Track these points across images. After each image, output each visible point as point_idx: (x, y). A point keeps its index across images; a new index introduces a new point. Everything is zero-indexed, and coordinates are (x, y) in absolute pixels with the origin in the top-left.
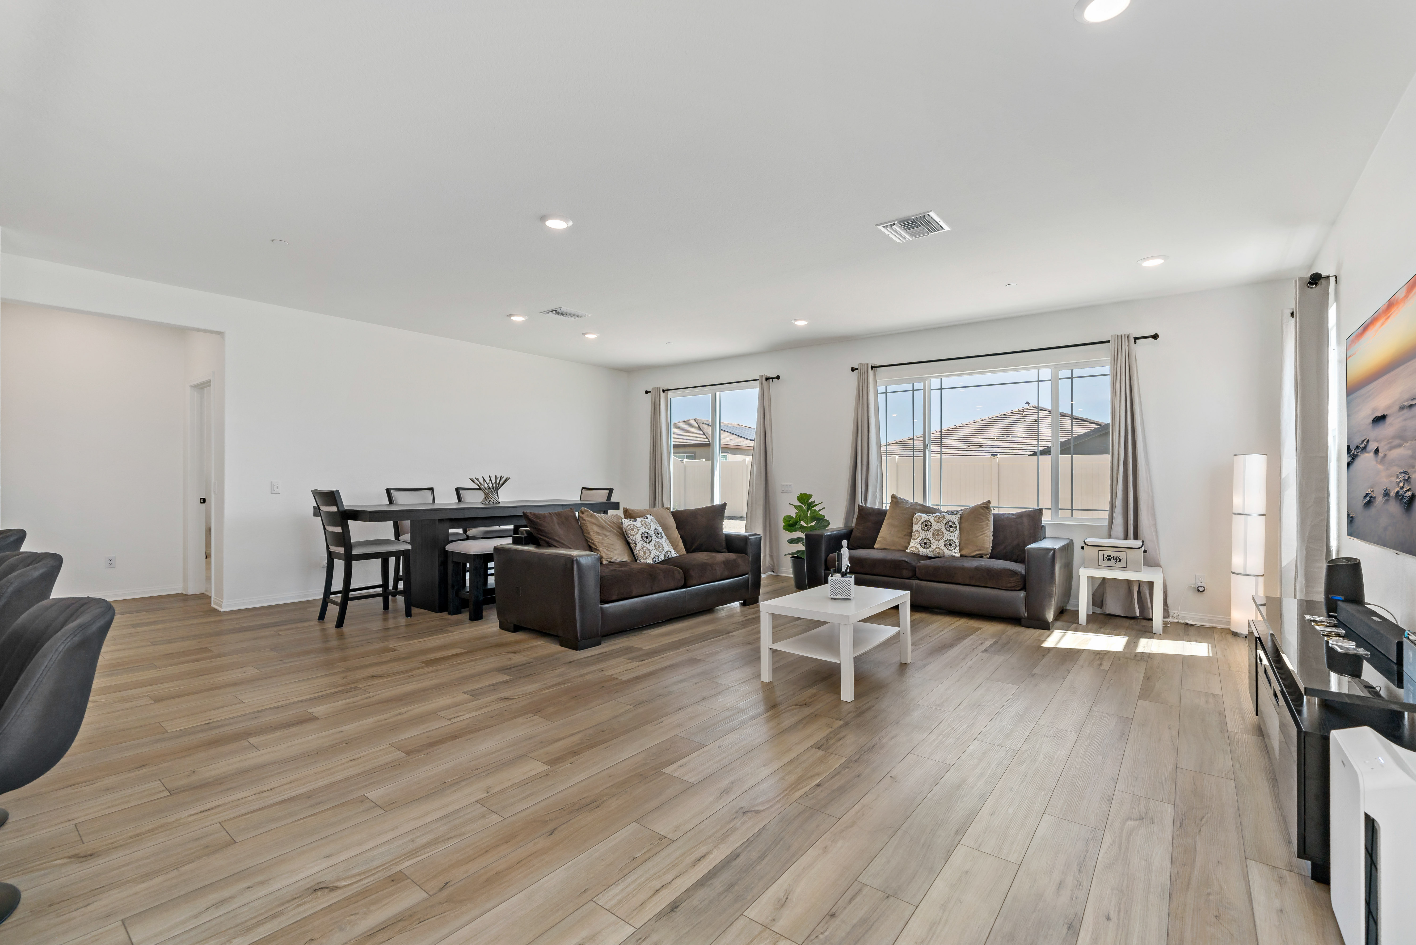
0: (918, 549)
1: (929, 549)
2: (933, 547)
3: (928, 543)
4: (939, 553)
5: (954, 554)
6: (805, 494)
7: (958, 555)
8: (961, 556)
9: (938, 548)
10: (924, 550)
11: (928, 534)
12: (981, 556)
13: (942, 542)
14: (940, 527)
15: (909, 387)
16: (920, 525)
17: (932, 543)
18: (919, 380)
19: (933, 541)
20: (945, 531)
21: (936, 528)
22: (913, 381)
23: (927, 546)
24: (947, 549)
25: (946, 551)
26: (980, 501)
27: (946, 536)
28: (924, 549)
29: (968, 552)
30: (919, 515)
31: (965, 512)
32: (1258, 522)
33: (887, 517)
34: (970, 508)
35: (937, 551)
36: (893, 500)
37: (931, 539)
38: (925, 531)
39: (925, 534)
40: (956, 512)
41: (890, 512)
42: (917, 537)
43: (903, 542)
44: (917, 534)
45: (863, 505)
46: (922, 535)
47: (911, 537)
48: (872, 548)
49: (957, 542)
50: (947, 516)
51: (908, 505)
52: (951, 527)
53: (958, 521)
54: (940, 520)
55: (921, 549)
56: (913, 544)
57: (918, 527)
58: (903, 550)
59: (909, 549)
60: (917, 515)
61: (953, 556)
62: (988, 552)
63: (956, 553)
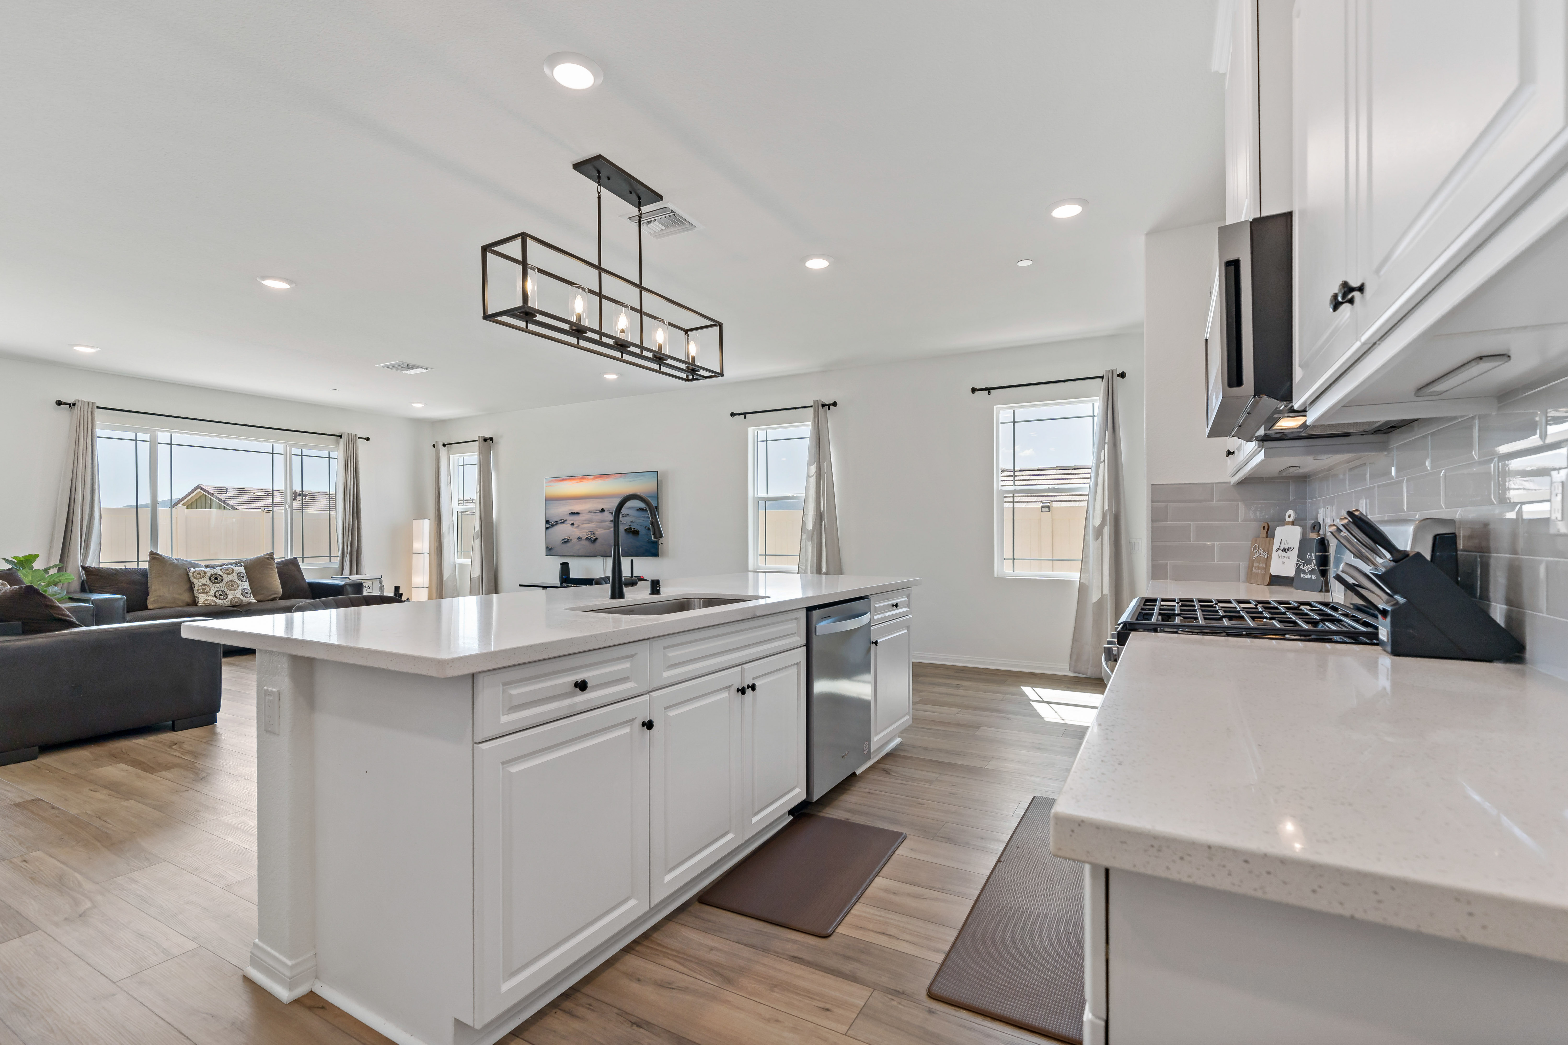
0: (214, 601)
1: (227, 600)
2: (230, 597)
4: (236, 602)
5: (252, 601)
6: (29, 555)
7: (255, 601)
8: (258, 601)
10: (222, 602)
11: (221, 586)
12: (274, 599)
13: (238, 592)
14: (232, 579)
15: (131, 436)
16: (208, 579)
18: (144, 431)
19: (228, 592)
20: (239, 582)
21: (229, 580)
22: (137, 431)
23: (223, 597)
24: (245, 597)
25: (244, 599)
26: (262, 553)
27: (240, 586)
28: (221, 600)
29: (260, 597)
30: (195, 569)
31: (246, 564)
32: (427, 557)
33: (151, 575)
34: (251, 560)
35: (235, 600)
36: (154, 557)
37: (226, 590)
38: (216, 583)
39: (217, 586)
40: (237, 564)
41: (153, 572)
42: (207, 590)
43: (186, 597)
44: (207, 588)
45: (84, 565)
46: (214, 588)
47: (195, 592)
48: (146, 608)
49: (250, 590)
50: (234, 568)
51: (175, 561)
52: (243, 577)
53: (244, 571)
54: (230, 572)
55: (218, 601)
56: (203, 598)
57: (205, 581)
58: (188, 605)
59: (201, 603)
60: (192, 570)
61: (250, 603)
62: (280, 595)
63: (252, 599)
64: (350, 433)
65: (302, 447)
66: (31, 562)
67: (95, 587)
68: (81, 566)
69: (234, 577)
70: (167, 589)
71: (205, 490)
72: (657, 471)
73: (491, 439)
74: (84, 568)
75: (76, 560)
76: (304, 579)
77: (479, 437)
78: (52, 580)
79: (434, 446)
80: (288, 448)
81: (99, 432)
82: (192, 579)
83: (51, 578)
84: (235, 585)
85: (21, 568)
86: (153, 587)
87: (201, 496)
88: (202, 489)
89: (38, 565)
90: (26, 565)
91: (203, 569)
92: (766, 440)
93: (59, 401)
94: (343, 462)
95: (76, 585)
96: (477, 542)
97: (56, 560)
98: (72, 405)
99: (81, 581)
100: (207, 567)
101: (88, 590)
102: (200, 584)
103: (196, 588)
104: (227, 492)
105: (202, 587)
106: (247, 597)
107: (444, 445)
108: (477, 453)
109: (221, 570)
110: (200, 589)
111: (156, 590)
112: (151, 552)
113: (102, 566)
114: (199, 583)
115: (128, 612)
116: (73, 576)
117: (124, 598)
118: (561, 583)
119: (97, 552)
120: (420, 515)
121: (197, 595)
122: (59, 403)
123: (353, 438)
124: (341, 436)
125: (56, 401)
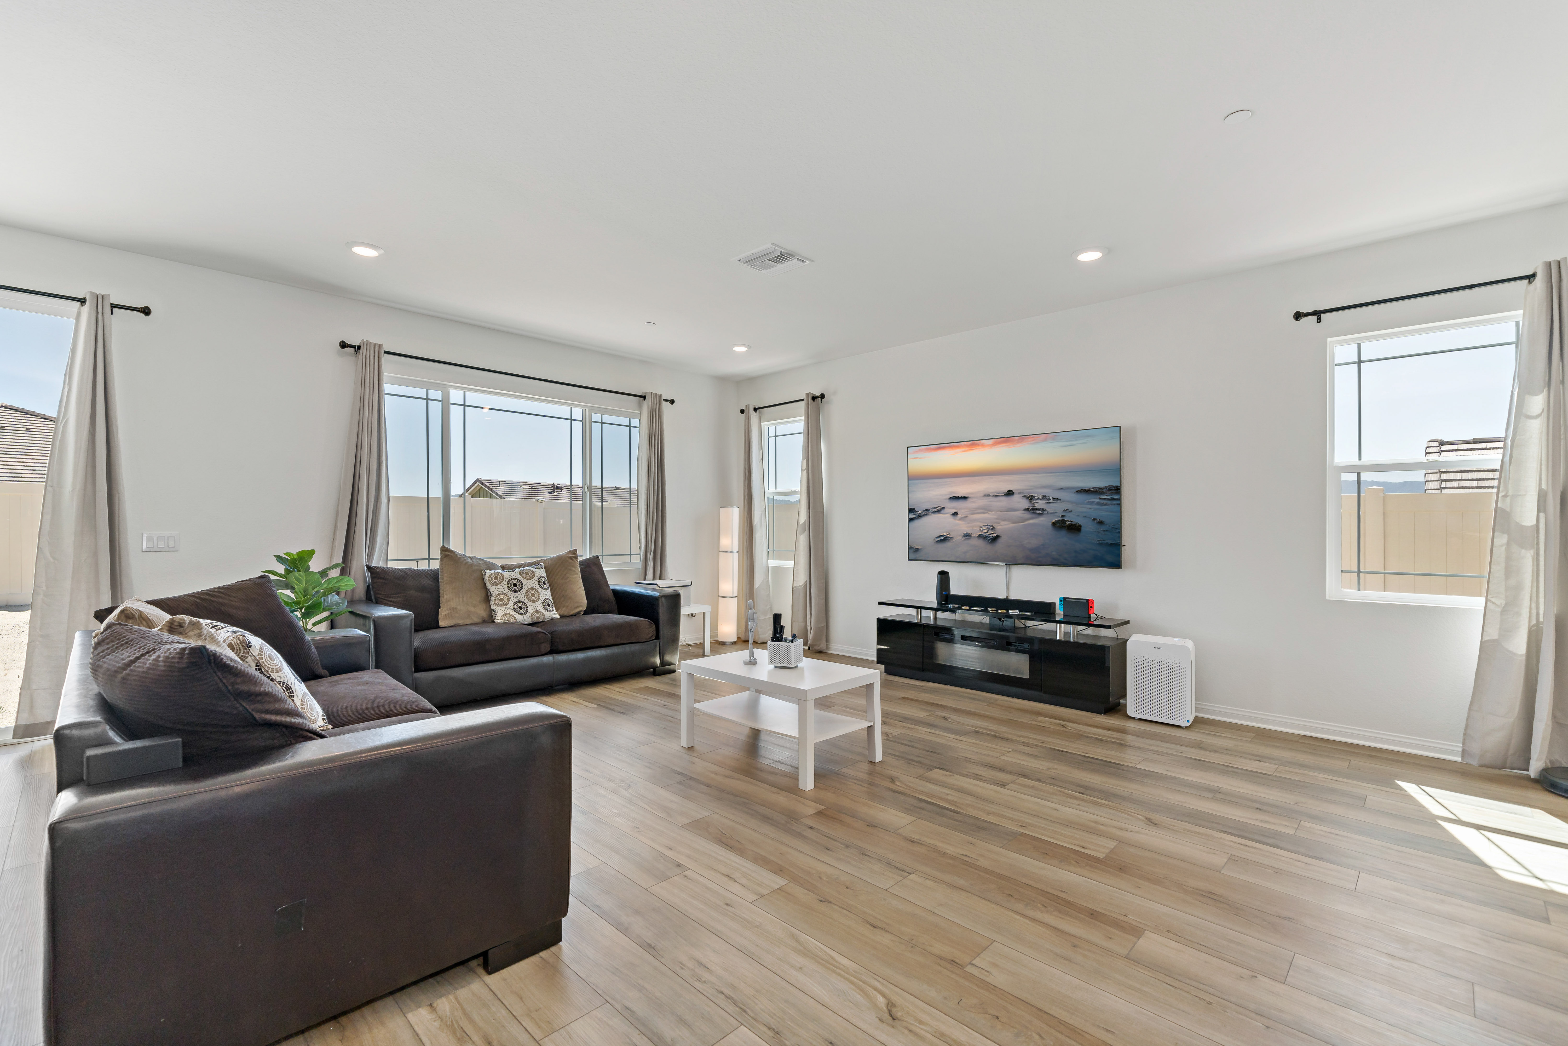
0: (513, 616)
1: (527, 615)
2: (531, 610)
3: (523, 607)
4: (538, 618)
5: (554, 616)
6: (304, 551)
7: (558, 616)
8: (562, 617)
9: (536, 611)
10: (521, 617)
11: (521, 596)
12: (580, 615)
13: (539, 603)
14: (533, 586)
15: (422, 393)
16: (506, 586)
17: (528, 606)
18: (435, 386)
20: (540, 590)
21: (529, 587)
22: (428, 386)
23: (523, 611)
24: (547, 611)
25: (546, 613)
27: (542, 595)
28: (521, 615)
29: (565, 612)
30: (492, 572)
31: (547, 565)
32: (736, 555)
33: (443, 579)
34: (552, 559)
35: (536, 615)
36: (446, 552)
37: (526, 601)
38: (515, 592)
39: (516, 596)
40: (536, 564)
41: (445, 575)
42: (505, 601)
43: (480, 611)
44: (505, 597)
45: (370, 565)
46: (513, 598)
47: (492, 603)
48: (437, 627)
49: (552, 601)
50: (534, 570)
51: (469, 560)
52: (544, 583)
53: (545, 575)
54: (530, 576)
55: (518, 616)
56: (500, 611)
57: (502, 588)
58: (484, 622)
59: (499, 620)
60: (489, 572)
61: (552, 619)
62: (585, 608)
63: (555, 614)
64: (655, 392)
65: (603, 411)
66: (306, 561)
67: (380, 594)
68: (366, 565)
69: (533, 583)
70: (461, 599)
71: (482, 484)
72: (1120, 427)
73: (822, 396)
74: (369, 567)
75: (360, 561)
76: (608, 586)
77: (807, 394)
78: (330, 586)
79: (742, 411)
80: (587, 413)
81: (388, 388)
82: (489, 586)
83: (329, 584)
84: (536, 594)
85: (296, 570)
86: (445, 597)
87: (479, 489)
88: (480, 482)
89: (316, 565)
90: (300, 565)
91: (500, 571)
92: (1356, 360)
93: (343, 342)
94: (647, 431)
95: (361, 592)
96: (803, 539)
97: (338, 559)
98: (357, 348)
99: (366, 585)
100: (503, 568)
101: (374, 600)
102: (497, 593)
103: (492, 598)
104: (499, 485)
105: (500, 597)
106: (550, 611)
107: (755, 410)
108: (803, 418)
109: (520, 573)
110: (498, 599)
111: (448, 601)
112: (443, 547)
113: (391, 565)
114: (496, 591)
115: (416, 631)
116: (356, 582)
117: (411, 614)
118: (939, 603)
119: (385, 546)
120: (726, 502)
121: (494, 607)
122: (343, 345)
123: (658, 398)
124: (644, 397)
125: (340, 343)
